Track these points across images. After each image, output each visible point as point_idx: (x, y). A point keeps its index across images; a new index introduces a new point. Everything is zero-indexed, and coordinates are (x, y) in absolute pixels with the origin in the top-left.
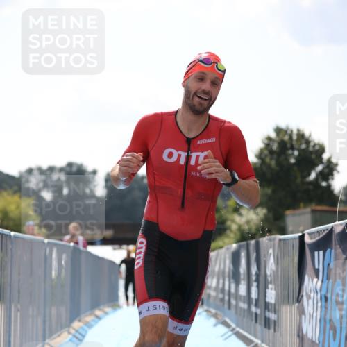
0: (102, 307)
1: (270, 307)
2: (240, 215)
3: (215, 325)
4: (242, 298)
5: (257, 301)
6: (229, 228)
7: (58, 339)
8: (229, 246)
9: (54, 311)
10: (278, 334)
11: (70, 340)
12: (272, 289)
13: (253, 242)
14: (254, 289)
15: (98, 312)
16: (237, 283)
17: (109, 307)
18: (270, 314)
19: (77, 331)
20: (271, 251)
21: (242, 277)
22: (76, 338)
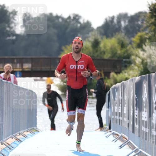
0: (22, 132)
2: (144, 50)
3: (121, 147)
4: (145, 123)
6: (134, 62)
8: (133, 78)
17: (28, 131)
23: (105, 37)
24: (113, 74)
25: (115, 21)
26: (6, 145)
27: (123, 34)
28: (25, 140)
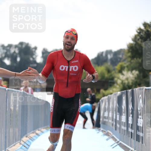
0: (40, 129)
1: (140, 129)
2: (123, 74)
3: (107, 140)
4: (123, 123)
5: (132, 125)
6: (116, 82)
7: (14, 147)
8: (116, 93)
9: (11, 130)
10: (144, 144)
11: (21, 148)
12: (140, 118)
13: (130, 91)
14: (130, 118)
15: (37, 132)
16: (121, 115)
17: (44, 129)
18: (140, 133)
19: (25, 143)
20: (140, 96)
21: (123, 111)
22: (25, 146)
23: (97, 66)
24: (102, 91)
25: (104, 55)
26: (29, 138)
27: (109, 63)
28: (42, 134)
